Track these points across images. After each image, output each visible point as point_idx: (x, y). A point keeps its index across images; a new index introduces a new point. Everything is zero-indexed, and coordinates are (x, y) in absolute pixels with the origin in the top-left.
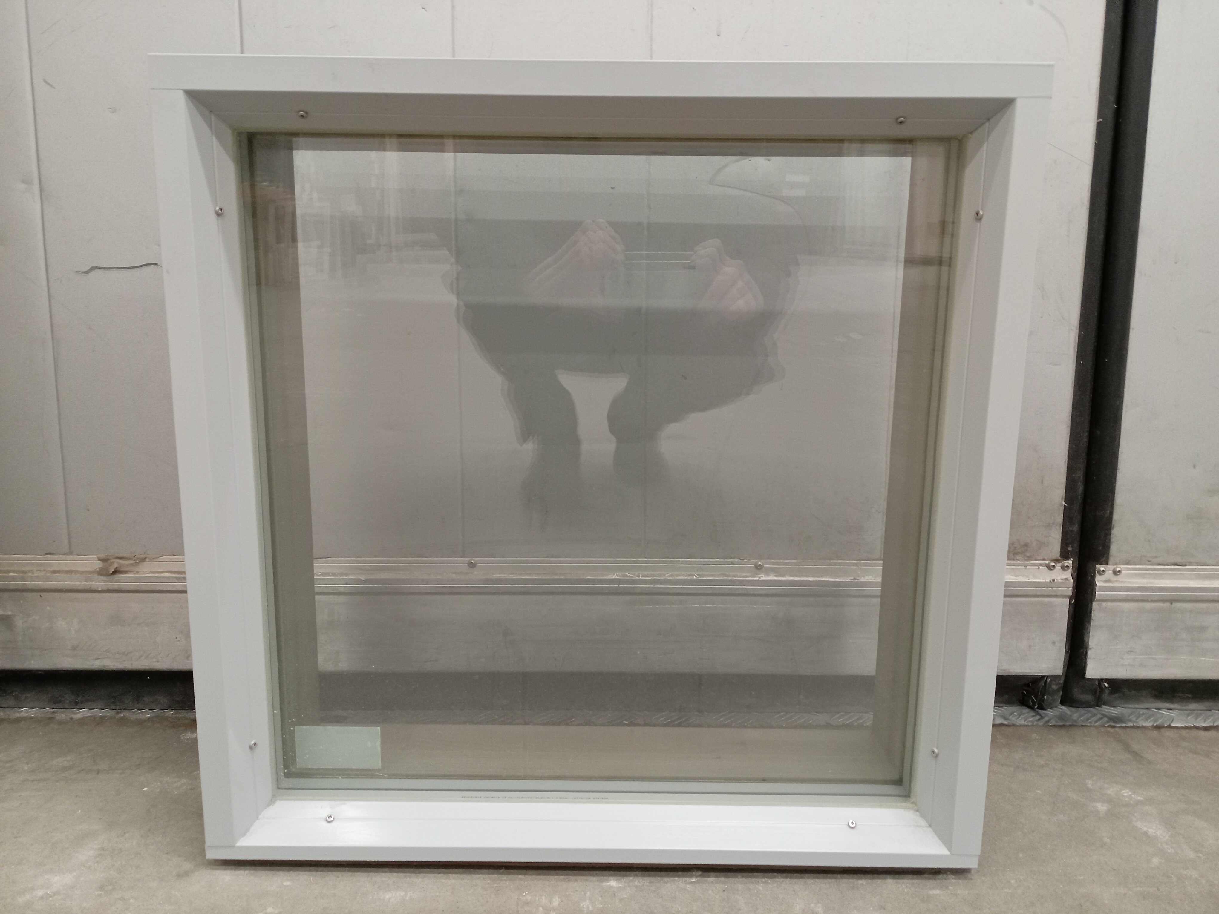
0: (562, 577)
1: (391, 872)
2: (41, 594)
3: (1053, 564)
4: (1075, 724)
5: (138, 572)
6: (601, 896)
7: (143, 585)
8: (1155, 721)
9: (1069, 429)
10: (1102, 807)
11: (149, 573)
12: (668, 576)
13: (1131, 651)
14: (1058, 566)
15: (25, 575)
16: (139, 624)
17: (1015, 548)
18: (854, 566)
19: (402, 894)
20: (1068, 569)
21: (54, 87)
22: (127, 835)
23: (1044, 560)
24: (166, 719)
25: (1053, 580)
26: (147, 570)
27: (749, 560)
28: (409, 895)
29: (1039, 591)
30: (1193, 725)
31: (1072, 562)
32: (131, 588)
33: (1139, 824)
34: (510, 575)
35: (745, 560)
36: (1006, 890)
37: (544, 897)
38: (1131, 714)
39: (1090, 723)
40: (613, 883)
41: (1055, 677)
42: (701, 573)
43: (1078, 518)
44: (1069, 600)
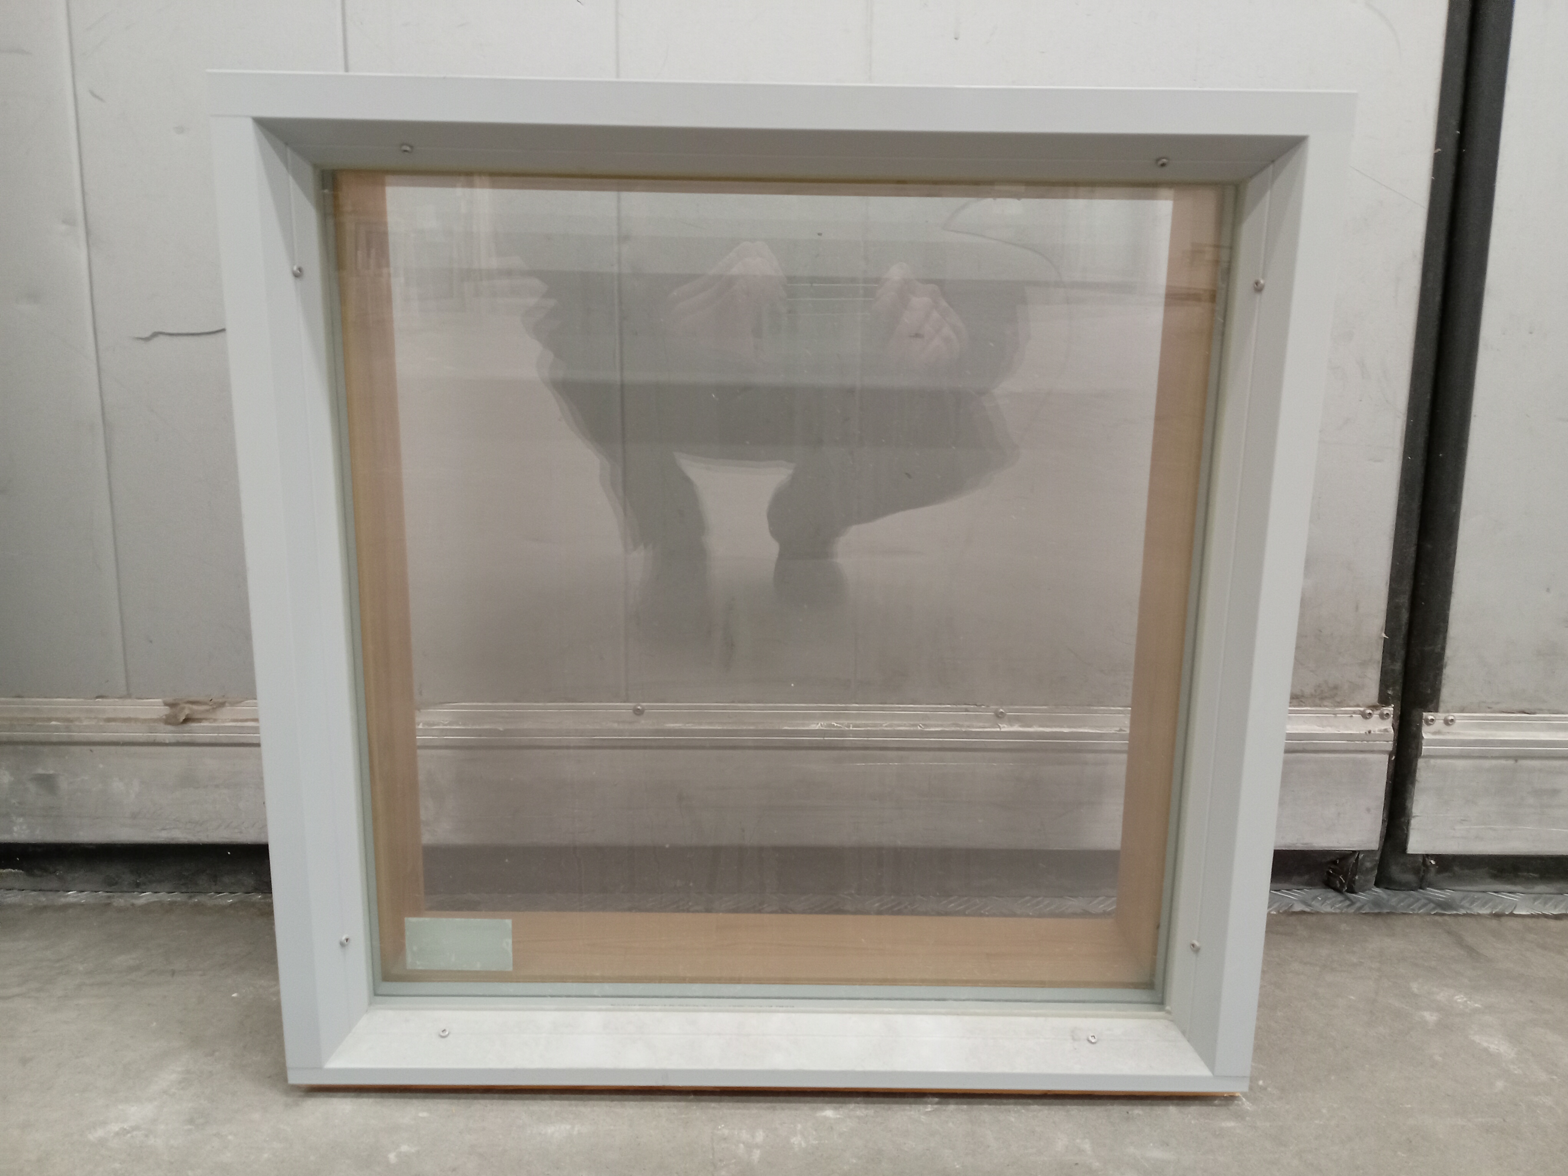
0: (752, 728)
1: (552, 1099)
2: (93, 748)
3: (1369, 711)
4: (1393, 911)
5: (215, 720)
6: (816, 1130)
7: (223, 736)
8: (1494, 907)
9: (1392, 542)
10: (1430, 1017)
11: (230, 722)
12: (886, 726)
13: (1464, 820)
14: (1376, 715)
15: (71, 724)
16: (217, 786)
17: (1322, 691)
18: (1119, 713)
19: (568, 1127)
20: (1388, 718)
21: (101, 100)
22: (217, 1054)
23: (1358, 706)
24: (253, 905)
25: (1370, 732)
26: (226, 718)
27: (988, 706)
28: (576, 1129)
29: (1351, 745)
30: (1541, 913)
31: (1392, 709)
32: (208, 740)
33: (1477, 1038)
34: (687, 725)
35: (983, 707)
36: (1317, 1122)
37: (744, 1131)
38: (1463, 899)
39: (1413, 910)
40: (829, 1112)
41: (1369, 853)
42: (927, 723)
43: (1401, 653)
44: (1388, 756)
